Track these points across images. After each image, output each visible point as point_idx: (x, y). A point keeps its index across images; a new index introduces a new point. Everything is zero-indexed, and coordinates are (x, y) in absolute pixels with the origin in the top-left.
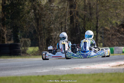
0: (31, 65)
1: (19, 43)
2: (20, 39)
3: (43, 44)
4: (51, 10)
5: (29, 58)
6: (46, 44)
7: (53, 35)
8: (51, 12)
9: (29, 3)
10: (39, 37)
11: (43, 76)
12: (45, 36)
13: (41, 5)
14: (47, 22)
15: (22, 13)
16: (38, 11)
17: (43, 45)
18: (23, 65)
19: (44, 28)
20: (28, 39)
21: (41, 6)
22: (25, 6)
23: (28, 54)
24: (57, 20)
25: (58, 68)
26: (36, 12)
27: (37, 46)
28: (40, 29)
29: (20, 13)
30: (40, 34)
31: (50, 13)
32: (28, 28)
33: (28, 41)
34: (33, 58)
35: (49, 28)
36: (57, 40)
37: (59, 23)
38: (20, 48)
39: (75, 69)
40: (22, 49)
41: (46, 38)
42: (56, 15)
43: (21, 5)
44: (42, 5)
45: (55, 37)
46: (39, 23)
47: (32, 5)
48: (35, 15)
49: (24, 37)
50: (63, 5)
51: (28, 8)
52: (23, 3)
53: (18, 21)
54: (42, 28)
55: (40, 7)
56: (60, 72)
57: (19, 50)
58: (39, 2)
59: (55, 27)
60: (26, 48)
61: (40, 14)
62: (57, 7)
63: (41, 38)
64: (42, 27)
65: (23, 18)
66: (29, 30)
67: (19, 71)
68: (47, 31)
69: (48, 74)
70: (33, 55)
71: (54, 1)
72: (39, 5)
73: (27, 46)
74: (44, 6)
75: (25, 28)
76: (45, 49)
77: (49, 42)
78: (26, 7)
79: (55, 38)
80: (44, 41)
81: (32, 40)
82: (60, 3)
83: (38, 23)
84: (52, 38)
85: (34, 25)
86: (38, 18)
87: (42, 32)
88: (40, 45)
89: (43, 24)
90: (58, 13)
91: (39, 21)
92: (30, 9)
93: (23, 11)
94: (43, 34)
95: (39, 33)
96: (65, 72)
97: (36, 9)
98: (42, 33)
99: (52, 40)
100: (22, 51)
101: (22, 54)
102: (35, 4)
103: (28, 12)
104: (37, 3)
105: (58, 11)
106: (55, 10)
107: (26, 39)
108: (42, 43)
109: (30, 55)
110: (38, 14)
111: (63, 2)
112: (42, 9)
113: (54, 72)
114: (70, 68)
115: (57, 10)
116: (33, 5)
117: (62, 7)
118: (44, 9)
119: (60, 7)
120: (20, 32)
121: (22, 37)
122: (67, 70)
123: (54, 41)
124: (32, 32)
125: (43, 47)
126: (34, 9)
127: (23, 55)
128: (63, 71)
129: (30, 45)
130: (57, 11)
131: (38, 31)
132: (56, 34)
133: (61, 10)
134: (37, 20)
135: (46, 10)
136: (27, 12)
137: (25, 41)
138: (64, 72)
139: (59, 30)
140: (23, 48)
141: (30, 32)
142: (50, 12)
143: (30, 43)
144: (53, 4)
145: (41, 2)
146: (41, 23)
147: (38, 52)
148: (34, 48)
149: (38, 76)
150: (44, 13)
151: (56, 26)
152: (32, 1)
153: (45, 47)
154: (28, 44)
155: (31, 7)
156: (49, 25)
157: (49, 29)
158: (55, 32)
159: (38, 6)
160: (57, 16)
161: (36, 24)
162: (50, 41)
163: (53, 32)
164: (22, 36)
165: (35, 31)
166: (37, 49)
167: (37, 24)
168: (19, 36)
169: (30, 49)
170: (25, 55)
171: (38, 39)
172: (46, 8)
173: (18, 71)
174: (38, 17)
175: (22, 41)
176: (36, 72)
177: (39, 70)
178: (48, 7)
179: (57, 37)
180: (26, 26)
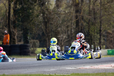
0: (39, 64)
1: (28, 44)
2: (29, 41)
4: (58, 14)
7: (60, 37)
8: (59, 16)
9: (38, 8)
10: (47, 39)
13: (49, 9)
14: (54, 25)
16: (47, 15)
19: (52, 31)
20: (37, 40)
21: (49, 10)
22: (35, 10)
24: (63, 23)
25: (64, 68)
26: (44, 16)
27: (45, 47)
28: (48, 31)
29: (30, 17)
30: (48, 36)
31: (57, 17)
32: (37, 30)
33: (37, 42)
35: (57, 30)
36: (63, 41)
37: (65, 26)
38: (29, 49)
39: (80, 68)
40: (31, 49)
42: (63, 19)
43: (31, 9)
44: (51, 10)
45: (61, 39)
46: (48, 26)
48: (44, 19)
49: (33, 38)
50: (70, 10)
51: (37, 12)
52: (33, 7)
53: (28, 24)
54: (50, 31)
55: (49, 11)
56: (66, 71)
57: (29, 50)
58: (48, 7)
60: (35, 49)
61: (48, 18)
62: (64, 11)
64: (50, 29)
65: (33, 21)
66: (38, 32)
67: (29, 69)
68: (54, 34)
71: (61, 6)
72: (47, 10)
73: (36, 47)
74: (52, 10)
75: (34, 30)
78: (36, 12)
79: (62, 40)
81: (40, 41)
82: (66, 8)
84: (59, 40)
85: (43, 28)
86: (47, 21)
87: (50, 34)
89: (51, 27)
90: (65, 17)
91: (47, 25)
92: (39, 13)
93: (32, 15)
94: (51, 37)
95: (47, 35)
96: (71, 71)
97: (45, 13)
99: (59, 42)
100: (31, 52)
102: (44, 8)
103: (38, 16)
104: (46, 7)
105: (65, 15)
106: (62, 15)
107: (35, 41)
110: (47, 18)
111: (69, 7)
112: (50, 13)
113: (61, 71)
114: (75, 68)
115: (63, 14)
116: (42, 9)
117: (68, 11)
118: (52, 13)
119: (67, 12)
120: (29, 34)
121: (31, 39)
122: (72, 69)
123: (61, 42)
124: (41, 34)
126: (42, 13)
127: (32, 55)
128: (69, 70)
129: (38, 46)
130: (64, 15)
131: (46, 33)
132: (63, 37)
133: (67, 14)
134: (46, 23)
135: (53, 14)
136: (36, 15)
137: (34, 42)
139: (66, 33)
140: (32, 49)
143: (39, 44)
144: (60, 9)
145: (49, 7)
146: (49, 26)
150: (52, 17)
151: (62, 29)
152: (41, 6)
154: (37, 45)
156: (56, 28)
157: (56, 31)
158: (62, 35)
159: (46, 11)
160: (63, 20)
161: (44, 27)
163: (60, 34)
164: (32, 38)
165: (43, 33)
167: (46, 27)
168: (28, 37)
169: (39, 50)
170: (34, 55)
171: (46, 41)
175: (31, 43)
176: (44, 71)
177: (47, 69)
178: (55, 12)
179: (63, 39)
180: (35, 29)
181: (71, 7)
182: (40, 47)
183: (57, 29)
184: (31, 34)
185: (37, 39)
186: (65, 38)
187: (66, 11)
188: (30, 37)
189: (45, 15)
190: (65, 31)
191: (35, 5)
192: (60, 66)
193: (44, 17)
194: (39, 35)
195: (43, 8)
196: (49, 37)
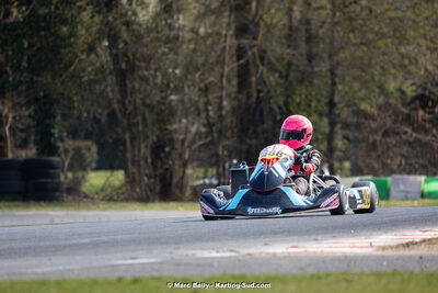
1: (55, 159)
2: (60, 144)
3: (139, 161)
5: (88, 209)
6: (152, 163)
7: (176, 131)
8: (171, 49)
9: (93, 16)
10: (127, 136)
11: (136, 281)
12: (149, 133)
13: (134, 22)
14: (155, 84)
15: (67, 50)
16: (126, 43)
17: (139, 166)
18: (66, 239)
19: (144, 104)
20: (89, 143)
21: (135, 27)
22: (79, 27)
23: (86, 196)
24: (189, 77)
25: (190, 252)
26: (117, 48)
27: (118, 168)
28: (130, 108)
29: (63, 50)
30: (129, 125)
31: (164, 54)
32: (89, 103)
33: (89, 149)
34: (105, 209)
35: (164, 104)
36: (189, 147)
37: (196, 90)
38: (59, 177)
39: (249, 254)
40: (66, 177)
41: (150, 141)
42: (189, 58)
43: (65, 22)
44: (140, 25)
45: (181, 137)
46: (129, 86)
47: (102, 22)
48: (115, 58)
49: (74, 134)
50: (213, 24)
51: (90, 35)
52: (72, 15)
53: (53, 79)
55: (133, 30)
56: (198, 265)
57: (56, 180)
58: (130, 13)
59: (182, 101)
60: (80, 174)
61: (131, 57)
62: (192, 30)
63: (132, 140)
64: (138, 100)
65: (73, 68)
66: (92, 110)
67: (54, 260)
68: (154, 117)
69: (155, 274)
70: (103, 199)
71: (180, 10)
72: (127, 24)
73: (84, 169)
74: (144, 27)
75: (76, 104)
76: (146, 179)
77: (162, 155)
78: (84, 32)
79: (183, 141)
80: (145, 151)
81: (101, 147)
82: (201, 17)
83: (125, 85)
84: (171, 141)
85: (111, 95)
86: (124, 69)
87: (139, 119)
88: (130, 164)
89: (142, 90)
90: (195, 51)
91: (128, 82)
92: (97, 36)
93: (71, 45)
94: (141, 128)
95: (125, 122)
96: (216, 265)
97: (119, 37)
98: (138, 124)
99: (173, 148)
100: (65, 186)
101: (65, 195)
102: (115, 19)
103: (91, 49)
104: (122, 15)
105: (196, 44)
106: (183, 42)
107: (81, 144)
108: (136, 159)
109: (92, 199)
110: (125, 55)
111: (212, 13)
112: (138, 37)
113: (178, 265)
114: (232, 251)
115: (190, 41)
116: (108, 22)
117: (210, 31)
118: (146, 39)
119: (202, 31)
120: (58, 118)
121: (68, 136)
122: (222, 258)
123: (180, 151)
124: (104, 120)
125: (140, 173)
126: (109, 36)
127: (70, 198)
128: (209, 263)
129: (94, 165)
130: (192, 46)
131: (124, 115)
132: (187, 128)
133: (205, 41)
134: (122, 76)
135: (151, 41)
136: (86, 46)
137: (78, 150)
138: (211, 266)
139: (199, 115)
140: (70, 175)
141: (95, 118)
142: (166, 50)
143: (96, 156)
144: (178, 20)
145: (135, 14)
146: (133, 87)
147: (124, 189)
148: (108, 173)
149: (120, 279)
150: (145, 51)
151: (186, 100)
152: (105, 10)
153: (147, 172)
154: (89, 160)
155: (100, 31)
156: (164, 94)
157: (163, 107)
158: (184, 121)
159: (124, 28)
160: (190, 62)
161: (117, 89)
162: (167, 149)
163: (177, 119)
164: (68, 132)
165: (112, 116)
166: (119, 177)
167: (121, 91)
168: (56, 131)
169: (96, 179)
170: (77, 198)
171: (124, 144)
172: (152, 35)
173: (50, 259)
174: (124, 66)
175: (66, 151)
176: (113, 266)
177: (125, 258)
178: (158, 32)
179: (189, 137)
180: (82, 97)
181: (217, 13)
182: (99, 168)
183: (166, 97)
184: (65, 116)
185: (87, 137)
186: (198, 133)
187: (199, 28)
188: (60, 131)
189: (121, 46)
190: (197, 108)
191: (80, 7)
192: (176, 243)
193: (114, 51)
194: (96, 120)
195: (110, 18)
196: (134, 130)
